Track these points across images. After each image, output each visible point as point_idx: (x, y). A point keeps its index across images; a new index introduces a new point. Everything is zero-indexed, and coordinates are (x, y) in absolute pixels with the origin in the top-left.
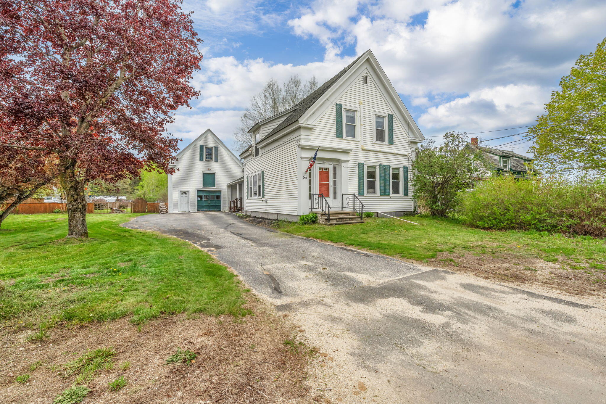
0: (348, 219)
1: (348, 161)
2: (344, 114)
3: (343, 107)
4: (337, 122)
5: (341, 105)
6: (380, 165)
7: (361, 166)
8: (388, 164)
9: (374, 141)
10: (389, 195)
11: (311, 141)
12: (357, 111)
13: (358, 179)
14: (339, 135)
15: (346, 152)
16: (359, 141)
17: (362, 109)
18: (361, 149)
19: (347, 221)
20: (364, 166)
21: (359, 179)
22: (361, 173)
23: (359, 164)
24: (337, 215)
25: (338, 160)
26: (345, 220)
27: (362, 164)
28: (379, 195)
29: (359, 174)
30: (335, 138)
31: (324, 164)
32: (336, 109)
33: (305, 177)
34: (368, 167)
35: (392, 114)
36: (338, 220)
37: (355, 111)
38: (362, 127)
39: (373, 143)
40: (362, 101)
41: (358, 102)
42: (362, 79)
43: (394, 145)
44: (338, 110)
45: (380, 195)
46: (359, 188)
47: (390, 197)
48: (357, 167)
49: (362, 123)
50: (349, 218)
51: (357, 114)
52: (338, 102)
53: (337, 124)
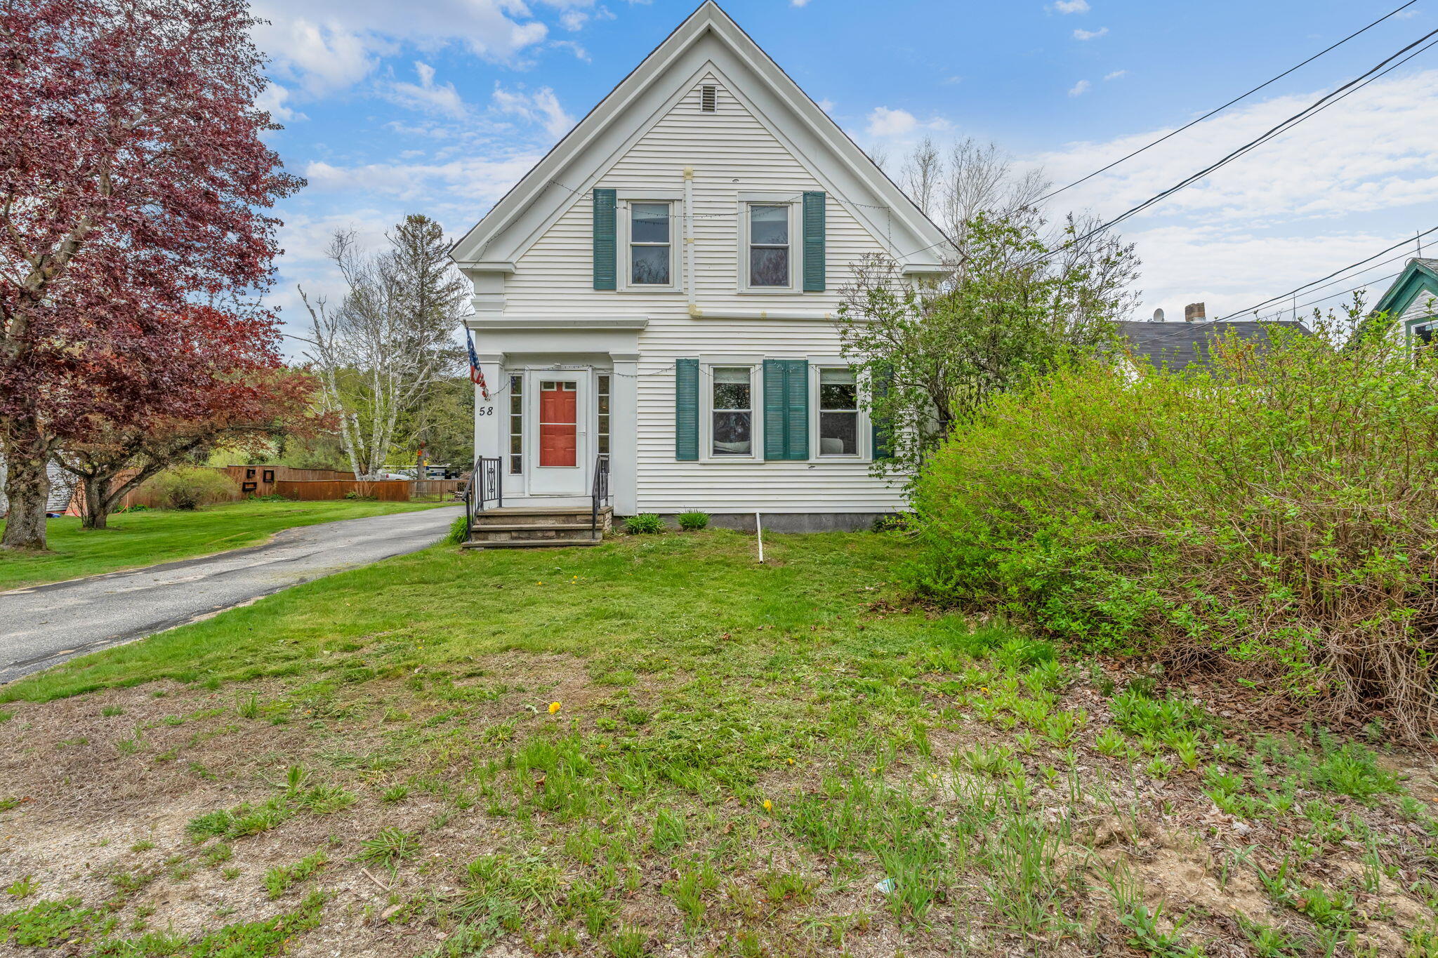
0: (553, 534)
1: (634, 358)
2: (624, 218)
3: (619, 195)
4: (595, 245)
5: (612, 193)
6: (765, 363)
7: (686, 370)
8: (801, 356)
9: (746, 288)
10: (805, 456)
11: (508, 310)
12: (673, 201)
13: (674, 410)
14: (604, 279)
15: (634, 330)
16: (681, 294)
17: (689, 192)
18: (688, 317)
19: (551, 538)
20: (697, 369)
21: (680, 409)
22: (687, 390)
23: (679, 362)
24: (530, 520)
25: (606, 357)
26: (540, 534)
27: (689, 361)
28: (761, 460)
29: (678, 394)
30: (592, 291)
31: (558, 370)
32: (595, 207)
33: (486, 410)
34: (715, 369)
35: (819, 189)
36: (514, 534)
37: (664, 204)
38: (690, 248)
39: (739, 295)
40: (689, 168)
41: (681, 174)
42: (698, 98)
43: (826, 293)
44: (600, 207)
45: (766, 458)
46: (678, 439)
47: (812, 466)
48: (674, 373)
49: (690, 236)
50: (558, 531)
51: (675, 210)
52: (601, 185)
53: (596, 250)
